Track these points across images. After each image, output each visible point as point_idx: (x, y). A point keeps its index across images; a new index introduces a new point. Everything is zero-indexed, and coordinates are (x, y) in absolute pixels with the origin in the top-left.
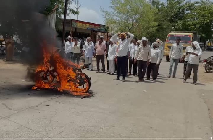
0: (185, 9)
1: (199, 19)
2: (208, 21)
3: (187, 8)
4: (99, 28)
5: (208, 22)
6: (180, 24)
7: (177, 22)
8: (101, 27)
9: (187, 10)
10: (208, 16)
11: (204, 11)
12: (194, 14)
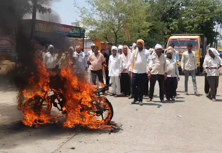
0: (181, 4)
1: (197, 17)
2: (209, 19)
3: (183, 3)
4: (71, 32)
5: (208, 21)
6: (175, 24)
7: (171, 21)
8: (74, 29)
9: (182, 5)
10: (208, 13)
11: (202, 6)
12: (190, 10)
